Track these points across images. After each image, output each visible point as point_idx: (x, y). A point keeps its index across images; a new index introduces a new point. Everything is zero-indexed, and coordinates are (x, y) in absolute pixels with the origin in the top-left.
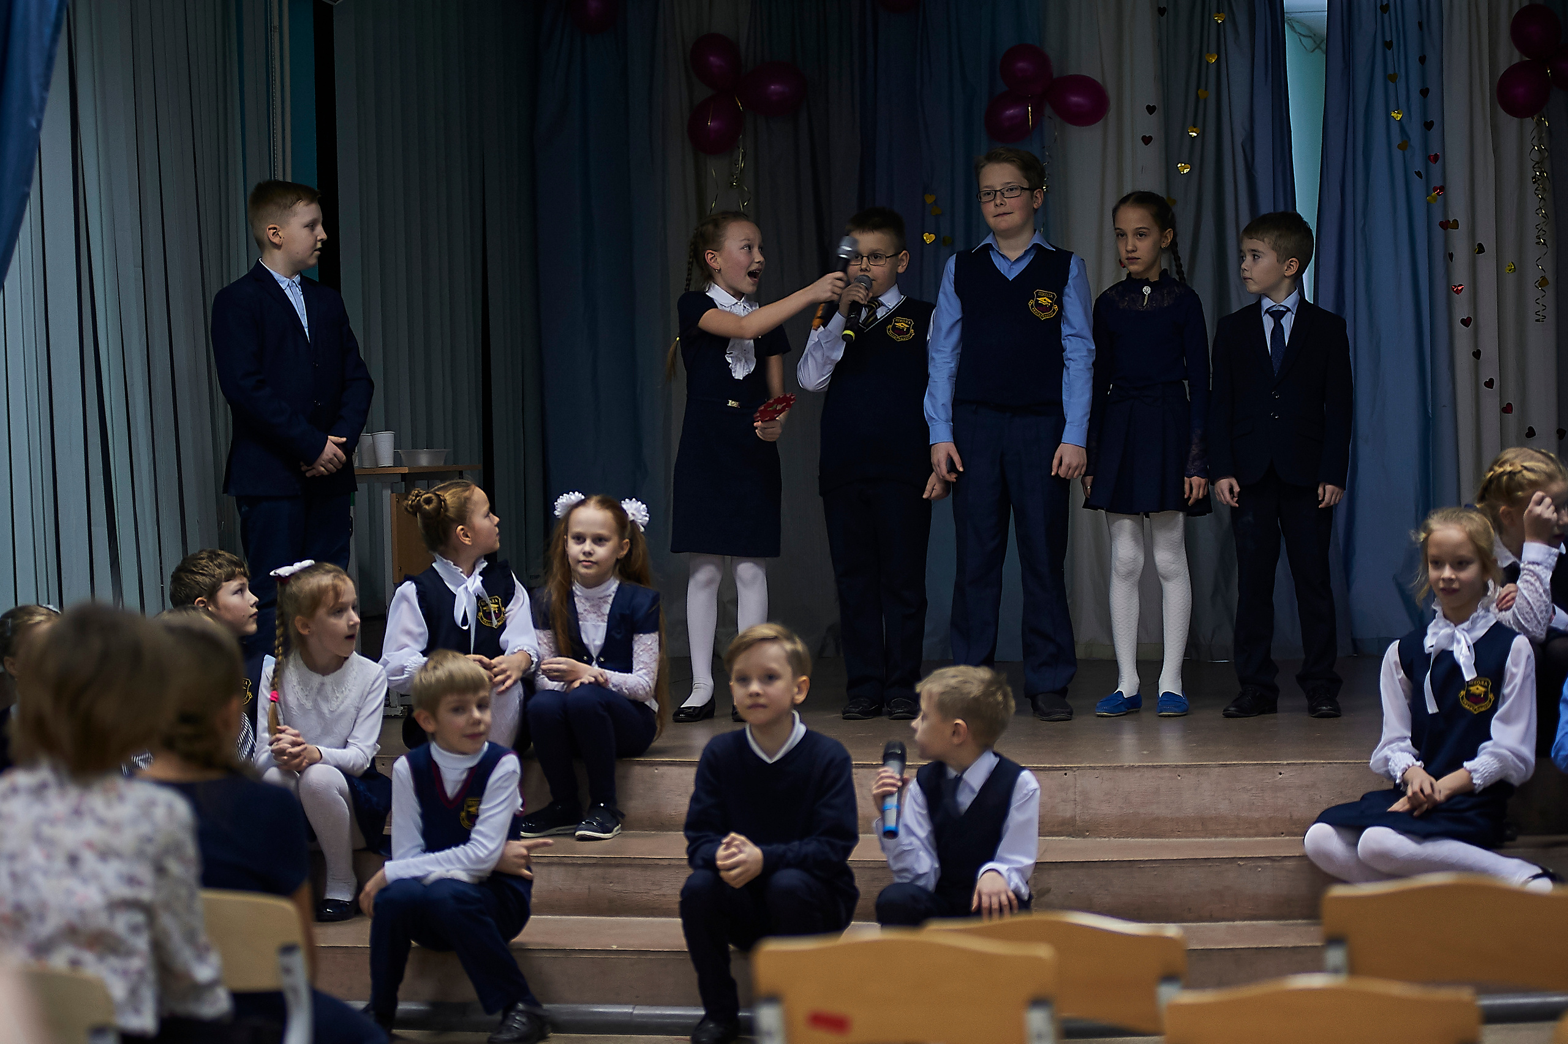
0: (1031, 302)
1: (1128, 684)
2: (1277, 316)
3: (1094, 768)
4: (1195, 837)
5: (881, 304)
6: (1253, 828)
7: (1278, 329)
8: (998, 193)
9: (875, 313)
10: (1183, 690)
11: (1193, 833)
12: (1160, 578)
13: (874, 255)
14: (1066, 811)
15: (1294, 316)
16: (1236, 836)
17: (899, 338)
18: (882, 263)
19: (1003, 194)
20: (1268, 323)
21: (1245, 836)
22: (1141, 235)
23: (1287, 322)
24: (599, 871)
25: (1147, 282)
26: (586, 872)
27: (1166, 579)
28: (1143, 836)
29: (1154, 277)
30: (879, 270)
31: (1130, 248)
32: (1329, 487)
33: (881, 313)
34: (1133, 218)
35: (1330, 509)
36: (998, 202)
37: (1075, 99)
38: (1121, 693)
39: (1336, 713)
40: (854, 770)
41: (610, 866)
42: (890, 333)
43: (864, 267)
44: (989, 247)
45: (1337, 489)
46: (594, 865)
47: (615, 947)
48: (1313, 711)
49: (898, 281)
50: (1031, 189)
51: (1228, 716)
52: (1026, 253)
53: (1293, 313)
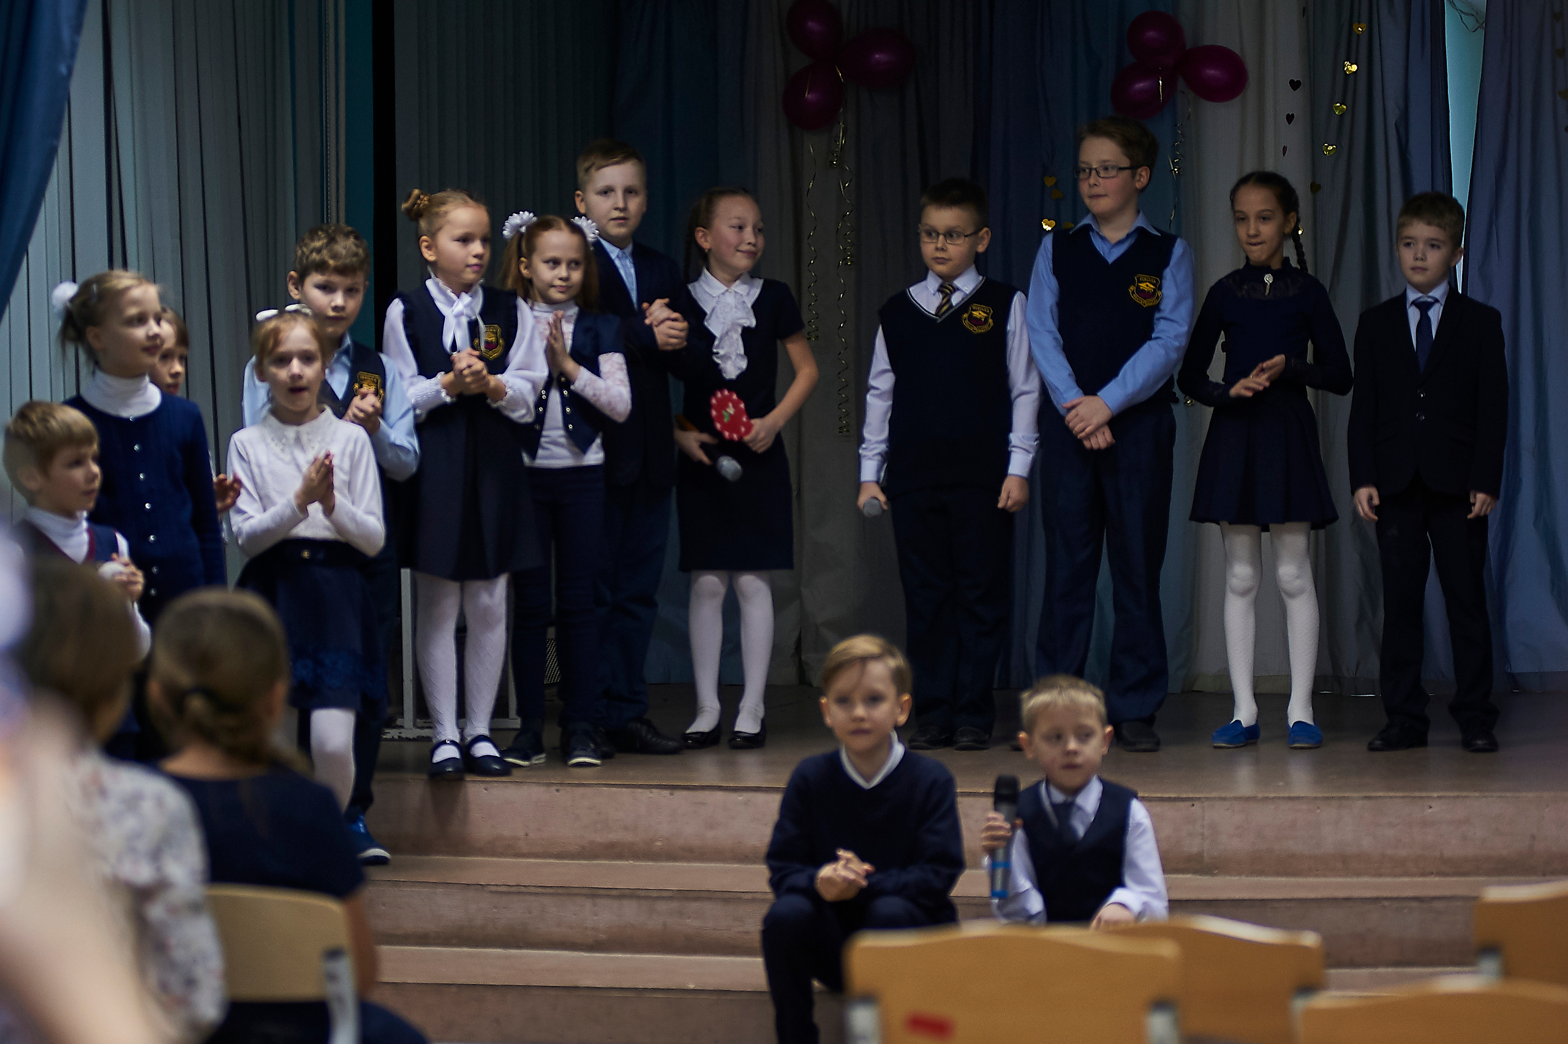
0: (1132, 288)
1: (1245, 712)
2: (1424, 307)
3: (1224, 799)
4: (1335, 876)
5: (955, 289)
6: (1399, 867)
7: (1424, 322)
8: (1094, 172)
9: (949, 301)
10: (1314, 720)
11: (1334, 872)
12: (1283, 594)
13: (949, 234)
14: (1193, 846)
15: (1442, 308)
16: (1380, 875)
17: (976, 330)
18: (960, 242)
19: (1098, 173)
20: (1414, 316)
21: (1389, 875)
22: (1264, 219)
23: (1435, 314)
24: (674, 905)
25: (1267, 270)
26: (662, 906)
27: (1292, 595)
28: (1278, 874)
29: (1276, 265)
30: (956, 249)
31: (1252, 232)
32: (1480, 497)
33: (956, 299)
34: (1255, 200)
35: (1482, 520)
36: (1092, 181)
37: (1211, 72)
38: (1238, 722)
39: (1492, 747)
40: (959, 799)
41: (687, 899)
42: (966, 323)
43: (939, 245)
44: (1088, 227)
45: (1489, 499)
46: (671, 898)
47: (692, 986)
48: (1467, 744)
49: (979, 262)
50: (1133, 168)
51: (1372, 748)
52: (1128, 236)
53: (1441, 305)
